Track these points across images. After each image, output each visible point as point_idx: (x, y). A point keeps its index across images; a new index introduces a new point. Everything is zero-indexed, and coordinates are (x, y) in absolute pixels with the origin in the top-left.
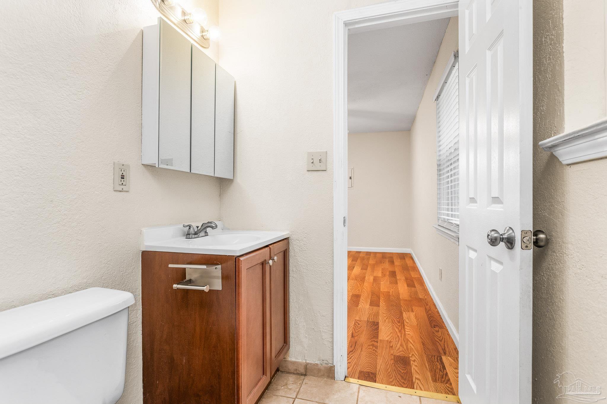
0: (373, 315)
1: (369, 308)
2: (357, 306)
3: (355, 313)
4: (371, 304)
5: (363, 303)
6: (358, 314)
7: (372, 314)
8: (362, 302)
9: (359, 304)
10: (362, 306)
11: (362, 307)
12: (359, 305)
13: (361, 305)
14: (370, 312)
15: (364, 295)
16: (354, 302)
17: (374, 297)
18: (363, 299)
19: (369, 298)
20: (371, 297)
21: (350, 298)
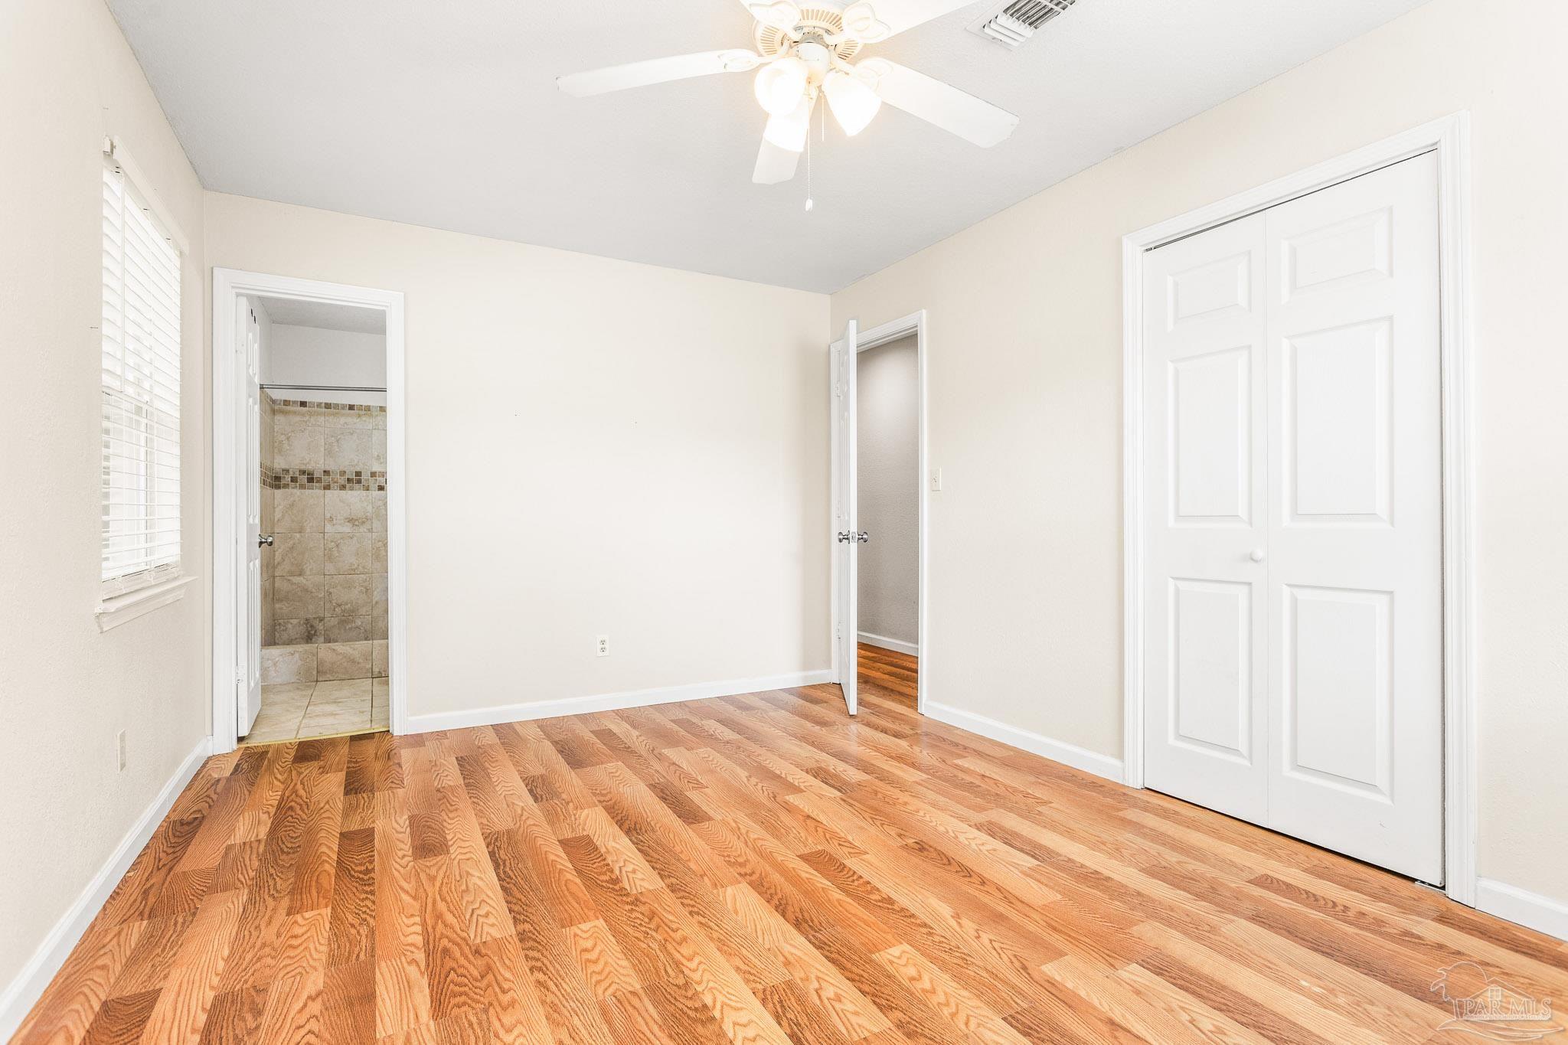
0: (361, 806)
1: (374, 822)
2: (412, 818)
3: (410, 799)
4: (368, 835)
5: (397, 832)
6: (401, 800)
7: (363, 810)
8: (401, 832)
9: (411, 825)
10: (396, 821)
11: (398, 818)
12: (407, 822)
13: (401, 822)
14: (370, 812)
15: (404, 862)
16: (429, 827)
17: (361, 864)
18: (402, 846)
19: (379, 854)
20: (371, 862)
21: (449, 837)
